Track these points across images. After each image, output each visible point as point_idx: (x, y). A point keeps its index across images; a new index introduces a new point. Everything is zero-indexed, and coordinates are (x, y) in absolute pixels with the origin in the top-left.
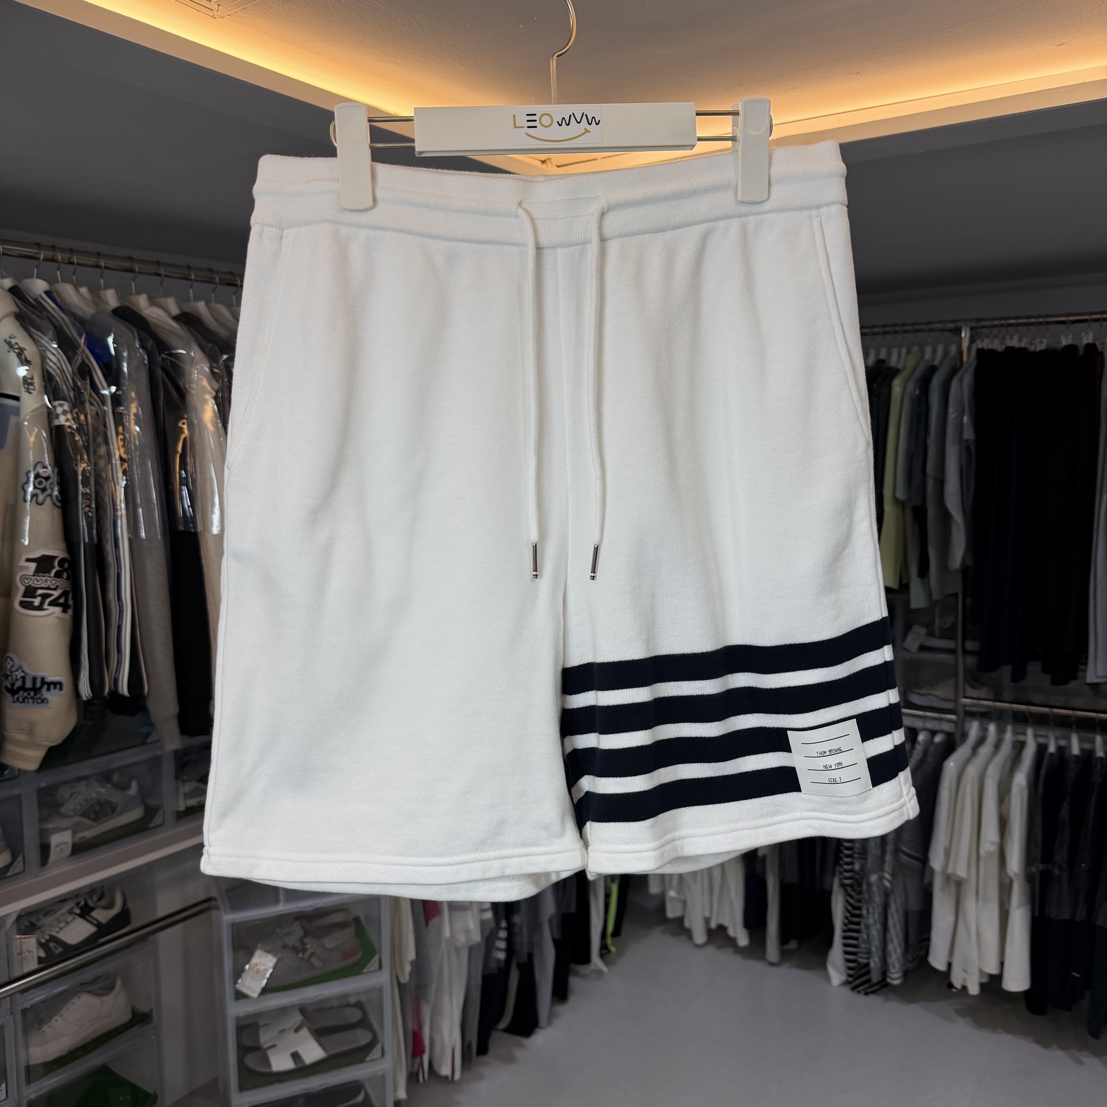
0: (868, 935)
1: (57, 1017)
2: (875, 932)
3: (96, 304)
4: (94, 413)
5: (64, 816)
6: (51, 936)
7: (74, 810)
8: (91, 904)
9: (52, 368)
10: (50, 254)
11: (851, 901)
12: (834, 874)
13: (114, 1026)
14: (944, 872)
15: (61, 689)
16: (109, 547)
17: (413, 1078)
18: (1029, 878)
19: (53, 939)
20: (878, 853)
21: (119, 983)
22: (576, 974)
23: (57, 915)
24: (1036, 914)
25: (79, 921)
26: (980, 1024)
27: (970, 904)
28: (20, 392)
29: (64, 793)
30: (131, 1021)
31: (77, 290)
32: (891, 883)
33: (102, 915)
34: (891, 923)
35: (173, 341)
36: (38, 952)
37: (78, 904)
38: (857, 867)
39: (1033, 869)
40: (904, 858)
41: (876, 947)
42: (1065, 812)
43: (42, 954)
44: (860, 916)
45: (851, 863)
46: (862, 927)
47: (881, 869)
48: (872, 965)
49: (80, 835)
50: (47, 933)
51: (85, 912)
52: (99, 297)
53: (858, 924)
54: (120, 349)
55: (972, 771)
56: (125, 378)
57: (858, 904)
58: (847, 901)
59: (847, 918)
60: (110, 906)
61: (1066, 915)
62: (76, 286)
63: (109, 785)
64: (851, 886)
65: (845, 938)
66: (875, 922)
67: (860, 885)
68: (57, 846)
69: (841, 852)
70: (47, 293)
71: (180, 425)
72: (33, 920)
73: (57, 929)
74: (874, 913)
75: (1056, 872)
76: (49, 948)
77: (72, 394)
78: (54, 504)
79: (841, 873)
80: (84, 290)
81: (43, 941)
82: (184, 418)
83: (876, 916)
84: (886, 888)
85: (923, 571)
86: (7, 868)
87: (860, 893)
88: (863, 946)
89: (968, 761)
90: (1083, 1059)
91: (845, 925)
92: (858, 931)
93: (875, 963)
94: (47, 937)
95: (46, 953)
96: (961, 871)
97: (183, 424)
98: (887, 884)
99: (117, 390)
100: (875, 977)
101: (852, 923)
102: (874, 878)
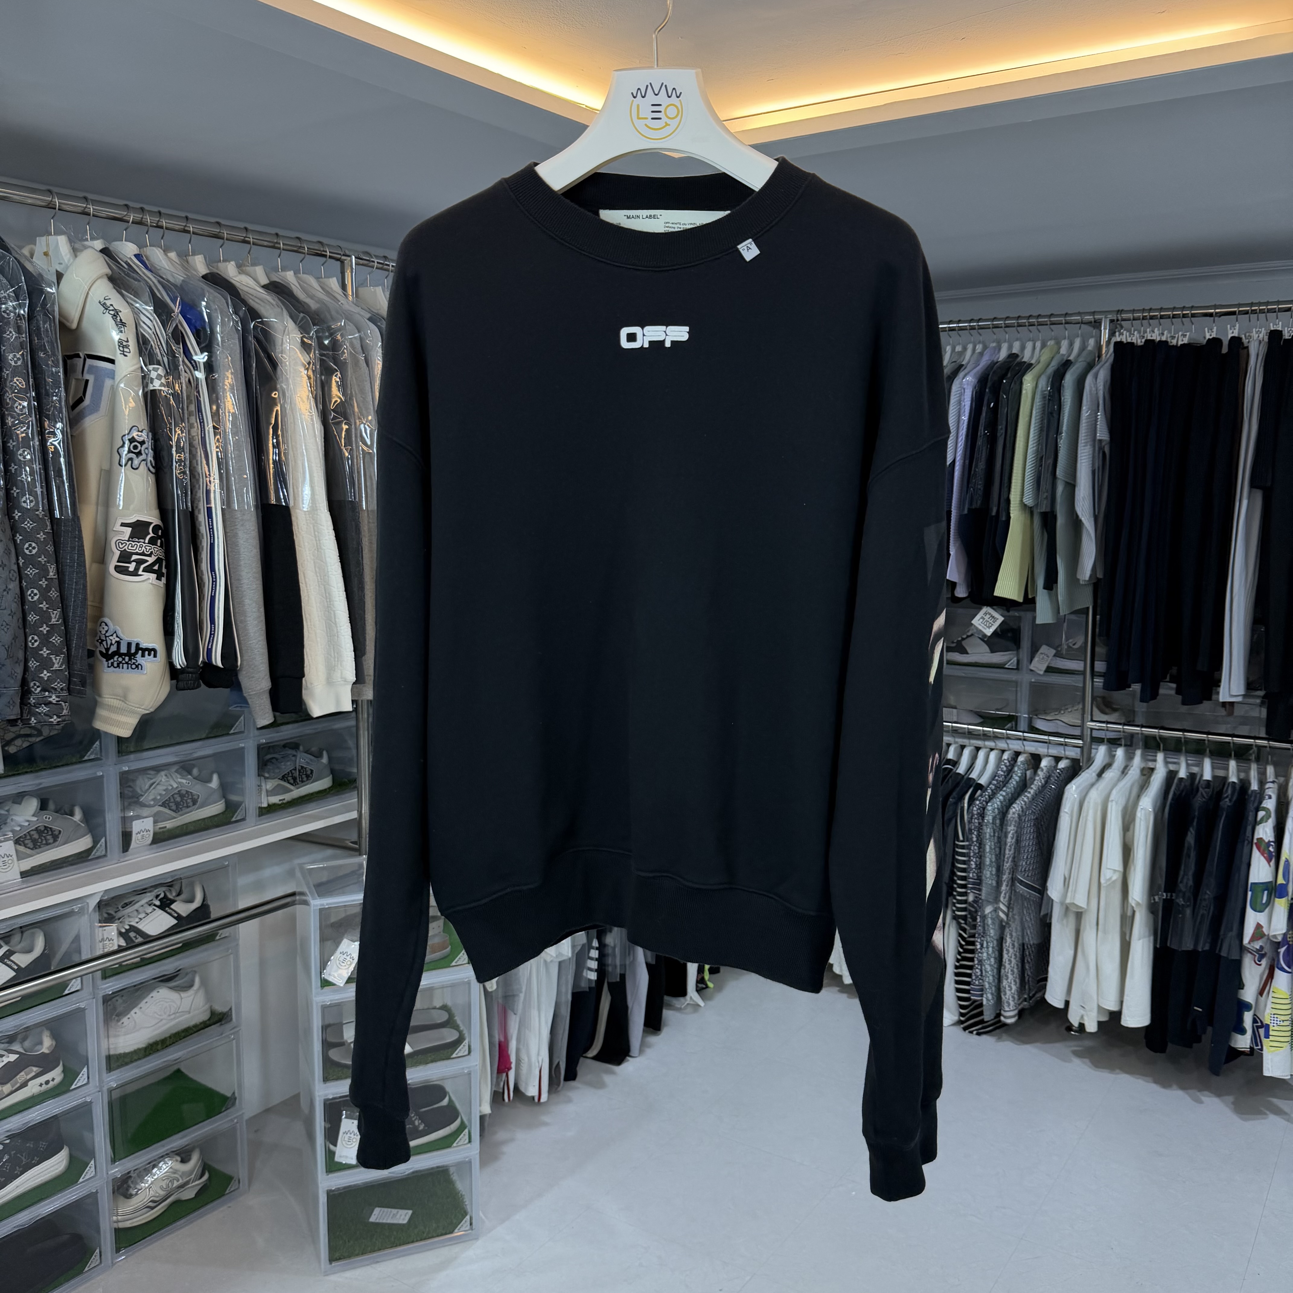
0: (981, 971)
1: (136, 1010)
2: (989, 967)
3: (186, 269)
4: (187, 380)
5: (143, 805)
6: (130, 925)
7: (153, 800)
8: (170, 896)
9: (147, 332)
10: (139, 216)
11: (965, 936)
12: (947, 907)
13: (192, 1023)
14: (1062, 903)
15: (155, 656)
16: (202, 518)
17: (497, 1097)
18: (1152, 908)
19: (133, 928)
20: (994, 883)
21: (197, 980)
22: (670, 1007)
23: (137, 906)
24: (1158, 946)
25: (159, 912)
26: (1098, 1064)
27: (1089, 935)
28: (115, 355)
29: (142, 783)
30: (209, 1019)
31: (166, 255)
32: (1007, 915)
33: (183, 908)
34: (1005, 956)
35: (262, 309)
36: (118, 941)
37: (157, 896)
38: (971, 898)
39: (1157, 898)
40: (1021, 888)
41: (989, 983)
42: (1190, 838)
43: (123, 943)
44: (972, 952)
45: (965, 894)
46: (976, 962)
47: (997, 900)
48: (985, 1002)
49: (161, 825)
50: (127, 923)
51: (165, 904)
52: (187, 262)
53: (972, 960)
54: (214, 315)
55: (1095, 796)
56: (218, 345)
57: (972, 939)
58: (960, 935)
59: (959, 953)
60: (191, 900)
61: (1188, 945)
62: (166, 251)
63: (189, 777)
64: (964, 918)
65: (957, 974)
66: (989, 959)
67: (975, 919)
68: (139, 833)
69: (955, 882)
70: (137, 256)
71: (273, 395)
72: (112, 912)
73: (137, 920)
74: (987, 948)
75: (1181, 901)
76: (130, 937)
77: (165, 359)
78: (149, 470)
79: (954, 904)
80: (173, 255)
81: (123, 931)
82: (276, 390)
83: (990, 949)
84: (1002, 921)
85: (1051, 583)
86: (89, 851)
87: (974, 927)
88: (977, 983)
89: (1092, 785)
90: (1204, 1099)
91: (958, 960)
92: (971, 968)
93: (988, 1000)
94: (127, 927)
95: (126, 942)
96: (1081, 901)
97: (275, 394)
98: (1002, 915)
99: (210, 357)
100: (988, 1015)
101: (965, 959)
102: (988, 910)
